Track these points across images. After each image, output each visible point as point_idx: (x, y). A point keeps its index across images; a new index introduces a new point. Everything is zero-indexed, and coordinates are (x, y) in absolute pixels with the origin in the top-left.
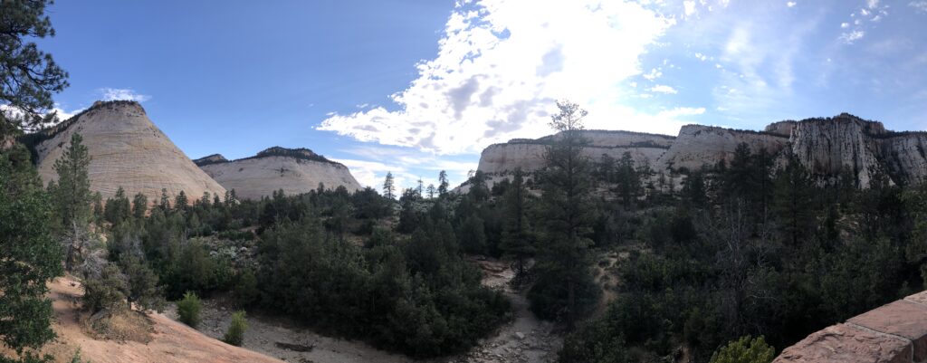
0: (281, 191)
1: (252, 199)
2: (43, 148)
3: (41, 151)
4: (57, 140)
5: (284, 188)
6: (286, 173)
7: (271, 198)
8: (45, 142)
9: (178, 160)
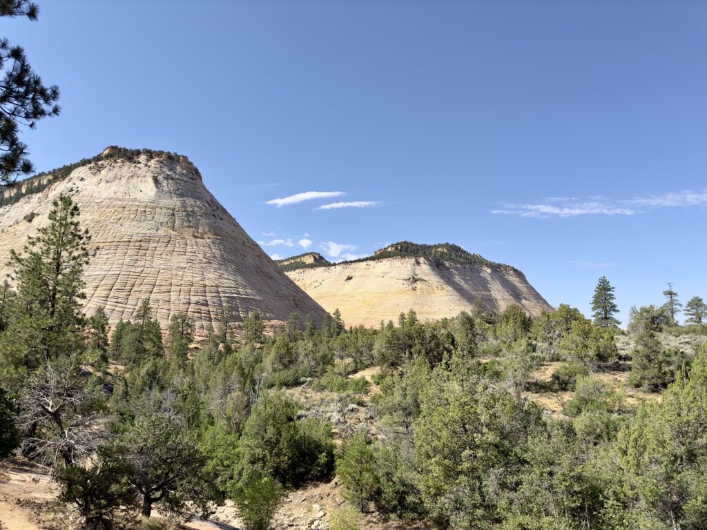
0: (413, 313)
1: (367, 327)
4: (23, 207)
5: (416, 309)
6: (418, 285)
7: (397, 325)
9: (251, 260)
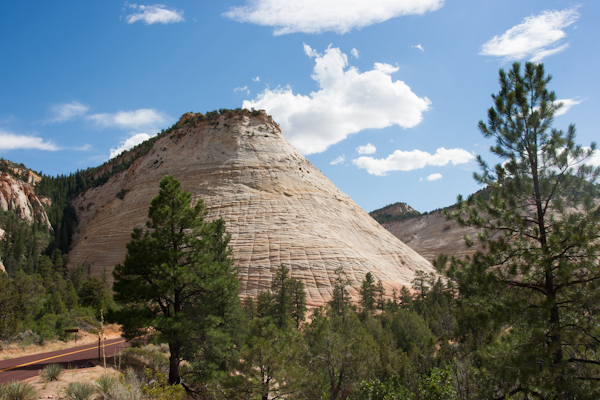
2: (85, 204)
3: (82, 209)
4: (113, 186)
8: (90, 193)
